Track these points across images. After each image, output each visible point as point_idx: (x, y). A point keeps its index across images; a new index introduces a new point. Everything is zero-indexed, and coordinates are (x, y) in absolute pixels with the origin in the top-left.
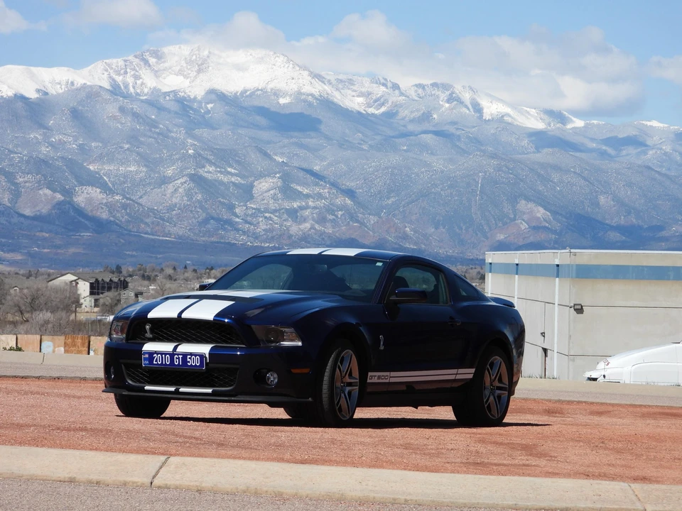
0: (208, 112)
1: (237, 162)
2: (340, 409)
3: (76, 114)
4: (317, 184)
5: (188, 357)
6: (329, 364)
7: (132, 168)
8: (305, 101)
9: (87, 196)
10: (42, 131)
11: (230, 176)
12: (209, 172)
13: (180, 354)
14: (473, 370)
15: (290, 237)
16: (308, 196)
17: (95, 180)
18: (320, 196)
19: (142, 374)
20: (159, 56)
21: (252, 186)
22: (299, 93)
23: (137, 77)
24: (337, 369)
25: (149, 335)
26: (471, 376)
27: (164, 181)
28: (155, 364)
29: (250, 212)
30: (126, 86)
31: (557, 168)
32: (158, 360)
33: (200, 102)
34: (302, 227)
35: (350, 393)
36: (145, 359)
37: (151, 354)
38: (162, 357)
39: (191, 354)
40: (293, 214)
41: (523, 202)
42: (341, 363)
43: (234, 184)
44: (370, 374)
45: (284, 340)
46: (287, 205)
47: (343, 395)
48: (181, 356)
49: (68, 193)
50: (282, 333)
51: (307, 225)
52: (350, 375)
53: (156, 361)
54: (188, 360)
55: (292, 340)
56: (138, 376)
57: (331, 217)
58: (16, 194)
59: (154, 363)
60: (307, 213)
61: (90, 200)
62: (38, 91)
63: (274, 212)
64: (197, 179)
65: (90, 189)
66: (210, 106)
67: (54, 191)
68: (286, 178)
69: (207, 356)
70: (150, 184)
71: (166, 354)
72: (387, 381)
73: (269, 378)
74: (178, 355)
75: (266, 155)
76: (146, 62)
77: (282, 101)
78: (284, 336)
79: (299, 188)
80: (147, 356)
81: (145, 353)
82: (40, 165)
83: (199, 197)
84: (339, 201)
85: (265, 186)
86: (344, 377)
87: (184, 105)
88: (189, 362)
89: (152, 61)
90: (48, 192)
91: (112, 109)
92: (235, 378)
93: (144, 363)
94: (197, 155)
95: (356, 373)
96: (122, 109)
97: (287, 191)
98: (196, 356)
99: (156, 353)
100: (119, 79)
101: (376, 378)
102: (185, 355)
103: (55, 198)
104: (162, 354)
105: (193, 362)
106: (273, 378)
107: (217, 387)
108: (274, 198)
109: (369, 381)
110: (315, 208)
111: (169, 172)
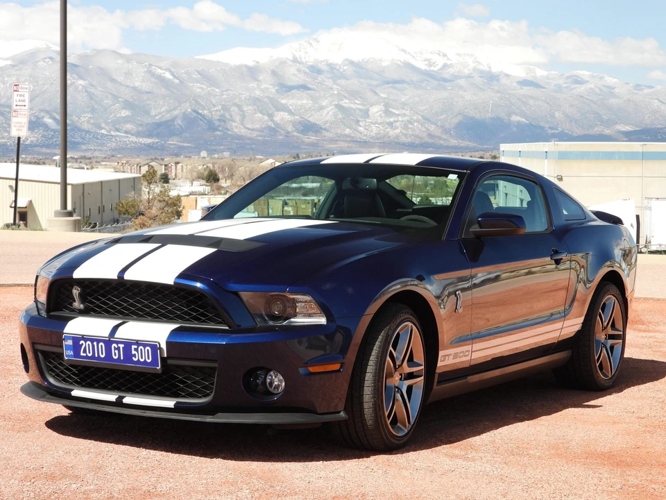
0: (344, 71)
1: (360, 97)
2: (395, 422)
3: (274, 73)
4: (403, 108)
5: (134, 347)
6: (374, 353)
7: (305, 102)
8: (396, 64)
9: (281, 117)
10: (256, 83)
11: (356, 105)
12: (345, 103)
13: (121, 343)
14: (581, 319)
15: (389, 137)
16: (398, 115)
17: (284, 108)
18: (405, 115)
19: (67, 369)
20: (318, 42)
21: (368, 110)
22: (393, 60)
23: (306, 53)
24: (388, 358)
25: (77, 304)
26: (578, 328)
27: (322, 108)
28: (83, 357)
29: (367, 124)
30: (300, 58)
31: (532, 97)
32: (87, 350)
33: (340, 65)
34: (396, 131)
35: (410, 389)
36: (68, 347)
37: (77, 340)
38: (93, 346)
39: (138, 343)
40: (391, 124)
41: (514, 116)
42: (395, 347)
43: (359, 109)
44: (441, 353)
45: (295, 316)
46: (388, 120)
47: (398, 396)
48: (121, 346)
49: (271, 116)
50: (294, 302)
51: (398, 131)
52: (411, 359)
53: (85, 351)
54: (134, 352)
55: (310, 316)
56: (62, 372)
57: (410, 126)
58: (243, 117)
59: (82, 354)
60: (398, 124)
61: (282, 119)
62: (254, 61)
63: (380, 124)
64: (339, 107)
65: (282, 113)
66: (345, 68)
67: (264, 115)
68: (387, 105)
69: (164, 346)
70: (314, 110)
71: (98, 341)
72: (468, 358)
73: (271, 383)
74: (117, 343)
75: (376, 93)
76: (311, 44)
77: (384, 64)
78: (296, 307)
79: (394, 111)
80: (70, 342)
81: (69, 338)
82: (256, 101)
83: (340, 116)
84: (415, 118)
85: (376, 110)
86: (399, 366)
87: (332, 67)
88: (135, 355)
89: (314, 43)
90: (260, 115)
91: (293, 70)
92: (213, 384)
93: (68, 354)
94: (339, 94)
95: (420, 357)
96: (298, 70)
97: (387, 112)
98: (145, 346)
99: (84, 338)
100: (297, 55)
101: (451, 357)
102: (128, 344)
103: (263, 118)
104: (92, 341)
105: (142, 356)
106: (277, 381)
107: (184, 397)
108: (380, 116)
109: (440, 364)
110: (403, 121)
111: (324, 104)
